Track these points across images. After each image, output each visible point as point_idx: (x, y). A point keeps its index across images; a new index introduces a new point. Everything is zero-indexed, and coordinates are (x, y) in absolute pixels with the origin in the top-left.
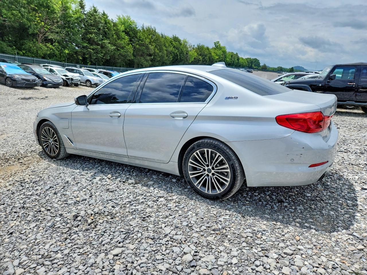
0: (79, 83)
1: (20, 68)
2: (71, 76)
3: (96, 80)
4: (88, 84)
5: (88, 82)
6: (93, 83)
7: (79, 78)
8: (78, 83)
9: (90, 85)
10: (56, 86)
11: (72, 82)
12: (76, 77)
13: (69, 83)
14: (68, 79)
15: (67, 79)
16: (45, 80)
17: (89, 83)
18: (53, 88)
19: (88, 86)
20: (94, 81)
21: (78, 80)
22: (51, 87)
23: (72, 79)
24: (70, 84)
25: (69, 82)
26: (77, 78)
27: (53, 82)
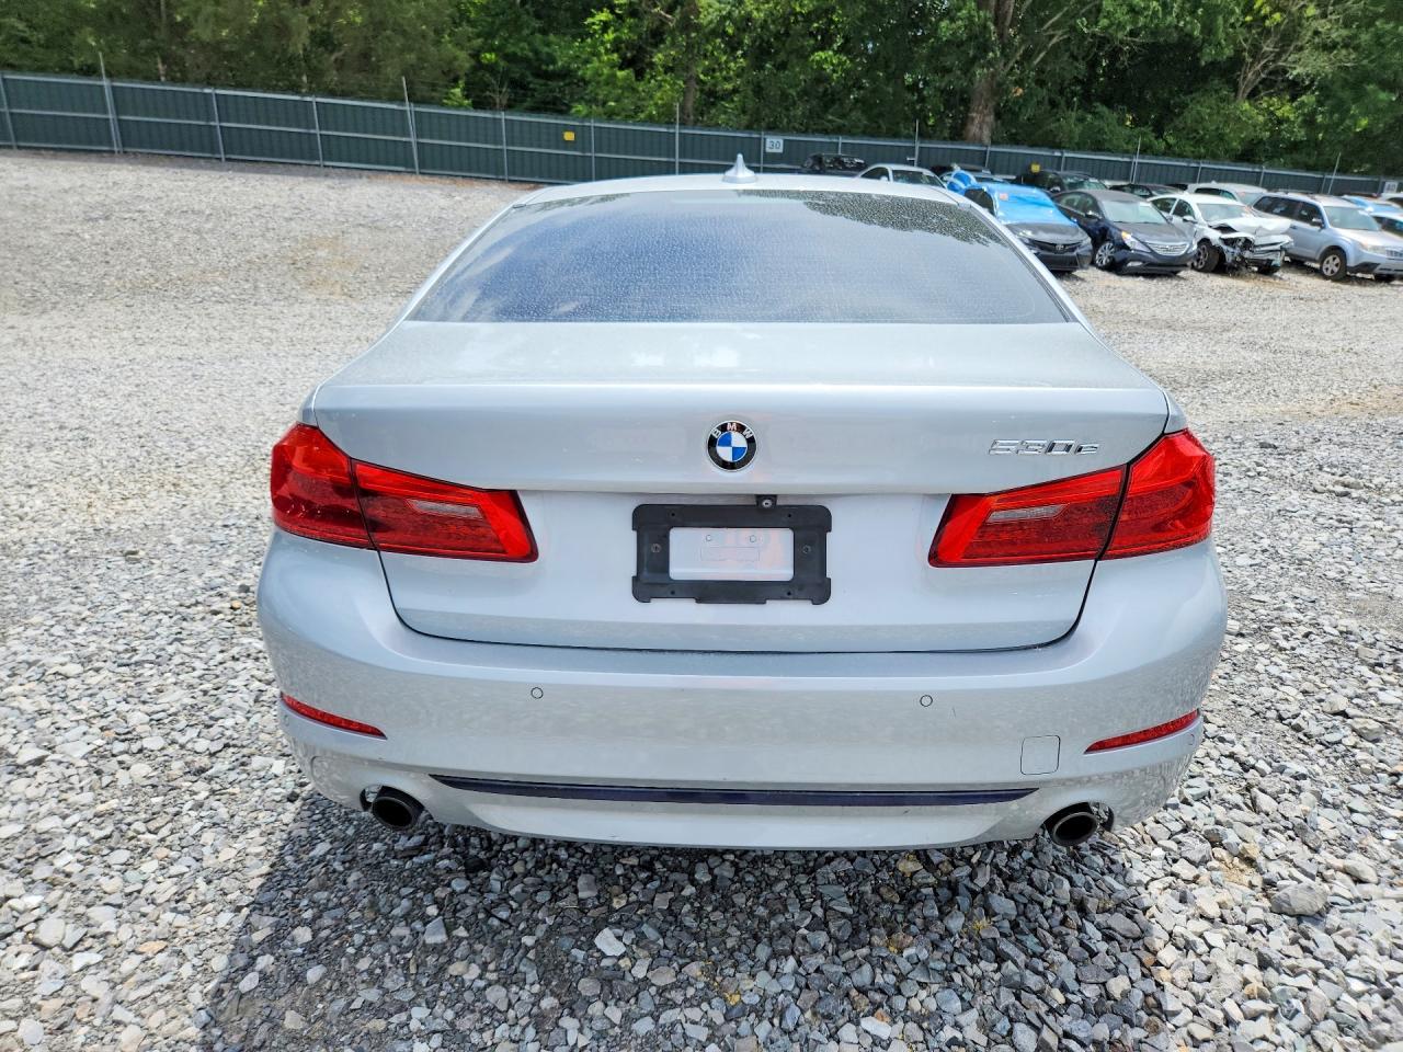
0: (1278, 260)
1: (1048, 200)
2: (1247, 229)
3: (1375, 248)
4: (1331, 265)
5: (1330, 258)
6: (1351, 263)
7: (1286, 239)
8: (1270, 261)
9: (1336, 269)
10: (1161, 269)
11: (1242, 258)
12: (1270, 233)
13: (1229, 258)
14: (1230, 242)
15: (1226, 241)
16: (1124, 246)
17: (1338, 260)
18: (1141, 278)
19: (1328, 273)
20: (1359, 254)
21: (1277, 247)
22: (1135, 273)
23: (1247, 244)
24: (1234, 261)
25: (1231, 254)
26: (1275, 239)
27: (1152, 252)
